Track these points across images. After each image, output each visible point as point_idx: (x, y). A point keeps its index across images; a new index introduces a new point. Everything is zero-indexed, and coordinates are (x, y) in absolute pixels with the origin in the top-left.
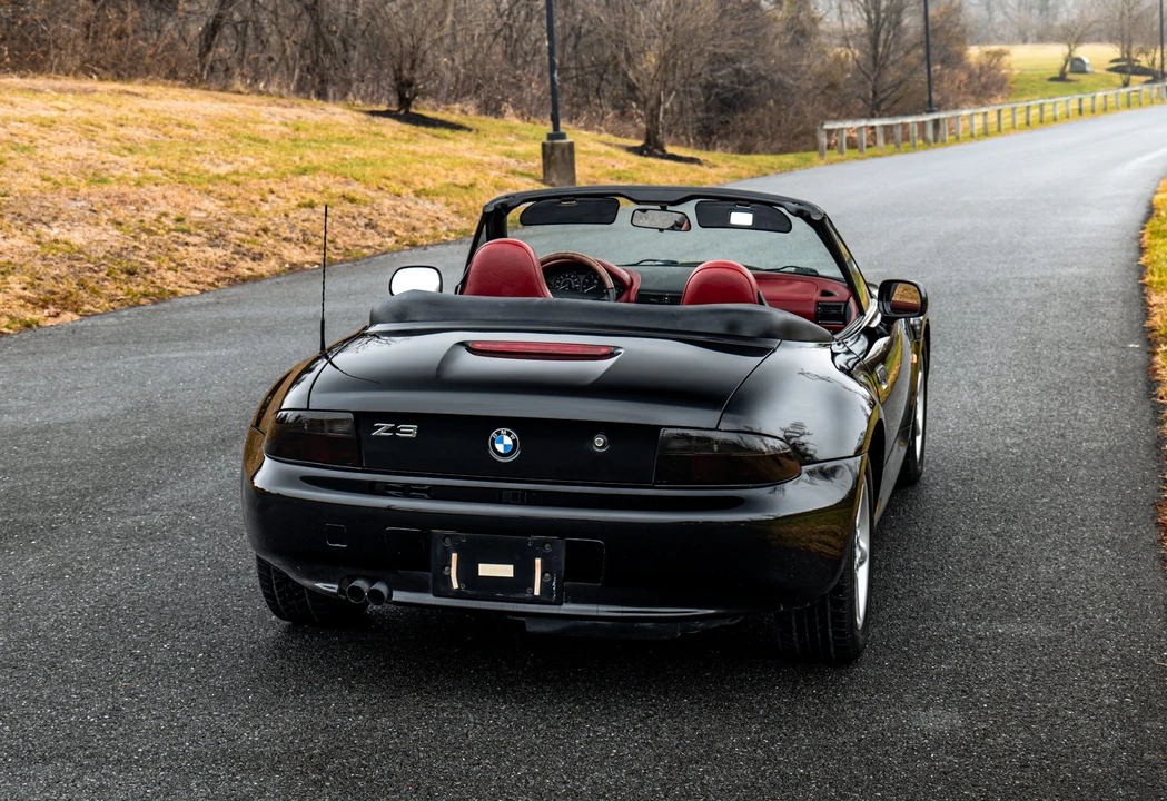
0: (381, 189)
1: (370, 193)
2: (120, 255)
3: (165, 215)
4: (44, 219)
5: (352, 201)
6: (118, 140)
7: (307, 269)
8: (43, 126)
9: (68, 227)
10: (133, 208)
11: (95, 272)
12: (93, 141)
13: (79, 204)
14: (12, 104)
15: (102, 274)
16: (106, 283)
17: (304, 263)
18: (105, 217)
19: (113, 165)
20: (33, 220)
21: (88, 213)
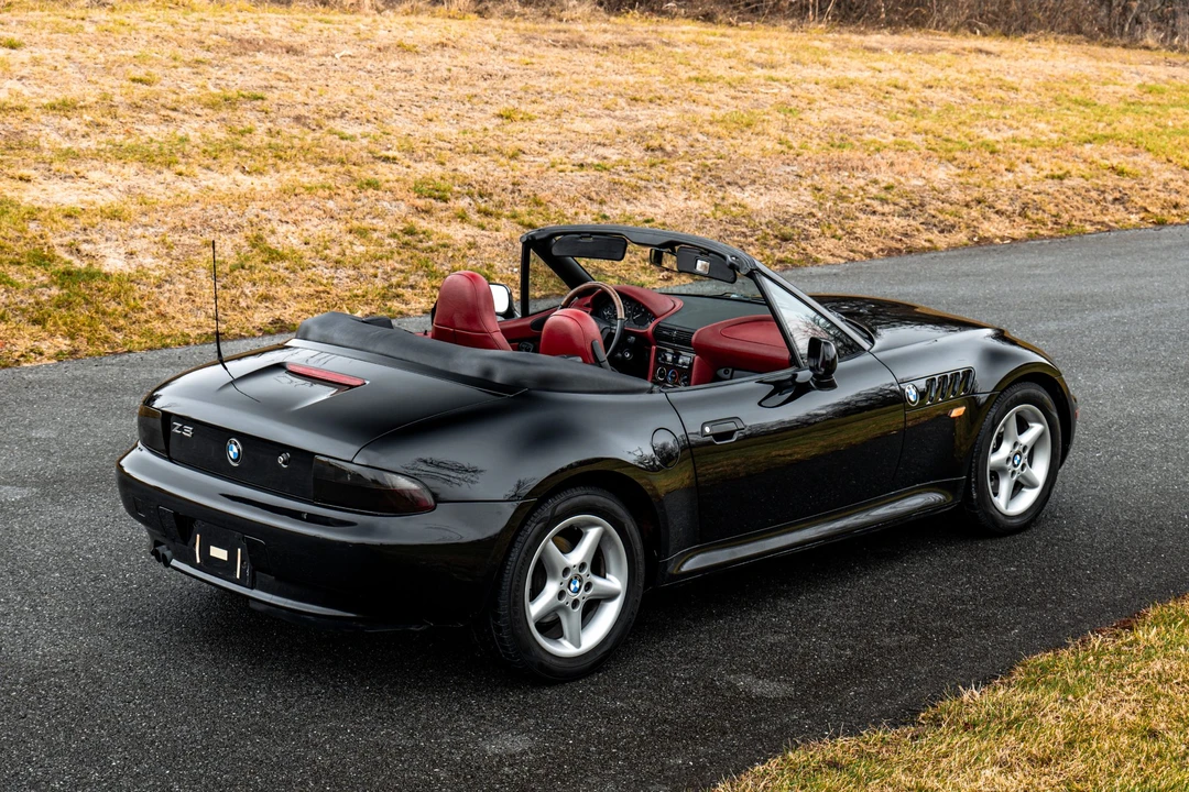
0: (1170, 161)
1: (1155, 166)
2: (786, 222)
3: (875, 182)
4: (741, 182)
5: (1121, 173)
6: (912, 102)
7: (996, 244)
8: (837, 87)
9: (762, 191)
10: (847, 174)
11: (746, 236)
12: (882, 102)
13: (788, 169)
14: (825, 65)
15: (751, 239)
16: (751, 248)
17: (997, 237)
18: (809, 182)
19: (871, 129)
20: (729, 183)
21: (791, 178)
